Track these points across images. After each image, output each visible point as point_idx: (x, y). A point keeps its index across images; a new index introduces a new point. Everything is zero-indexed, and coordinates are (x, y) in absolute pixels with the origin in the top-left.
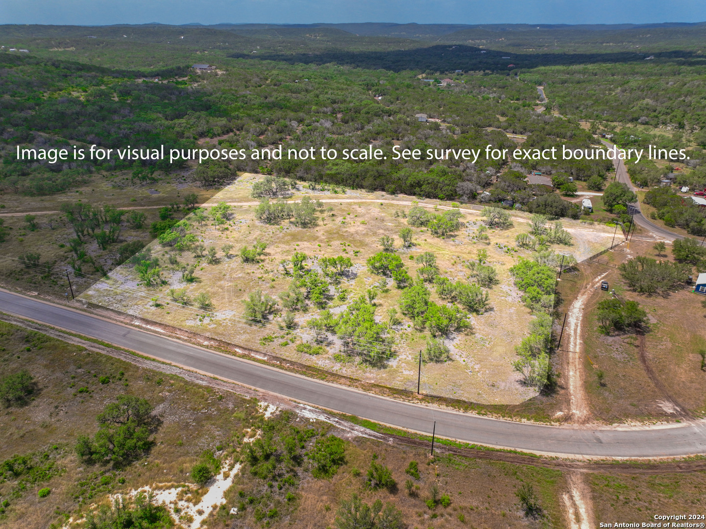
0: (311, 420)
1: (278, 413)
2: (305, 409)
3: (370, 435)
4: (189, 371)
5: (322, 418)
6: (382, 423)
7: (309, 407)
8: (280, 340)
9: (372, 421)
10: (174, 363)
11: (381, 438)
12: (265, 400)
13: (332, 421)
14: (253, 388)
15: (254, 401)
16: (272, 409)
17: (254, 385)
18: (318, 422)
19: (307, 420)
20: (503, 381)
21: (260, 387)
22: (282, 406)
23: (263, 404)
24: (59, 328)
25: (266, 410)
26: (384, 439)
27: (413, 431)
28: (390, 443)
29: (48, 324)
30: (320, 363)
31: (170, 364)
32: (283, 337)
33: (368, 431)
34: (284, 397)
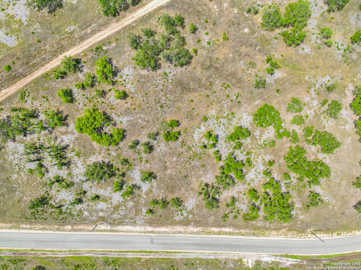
0: (270, 262)
1: (254, 263)
2: (264, 256)
3: (296, 262)
4: (201, 253)
5: (273, 259)
6: (299, 255)
7: (265, 256)
8: (231, 214)
9: (295, 255)
10: (191, 251)
11: (300, 262)
12: (245, 258)
13: (278, 260)
14: (236, 253)
15: (240, 260)
16: (250, 262)
17: (236, 251)
18: (273, 262)
19: (267, 262)
20: (347, 208)
21: (239, 251)
22: (254, 259)
23: (245, 260)
24: (115, 250)
25: (248, 263)
26: (302, 262)
27: (312, 255)
28: (305, 263)
29: (106, 250)
30: (258, 225)
31: (189, 252)
32: (232, 212)
33: (294, 260)
34: (252, 253)
